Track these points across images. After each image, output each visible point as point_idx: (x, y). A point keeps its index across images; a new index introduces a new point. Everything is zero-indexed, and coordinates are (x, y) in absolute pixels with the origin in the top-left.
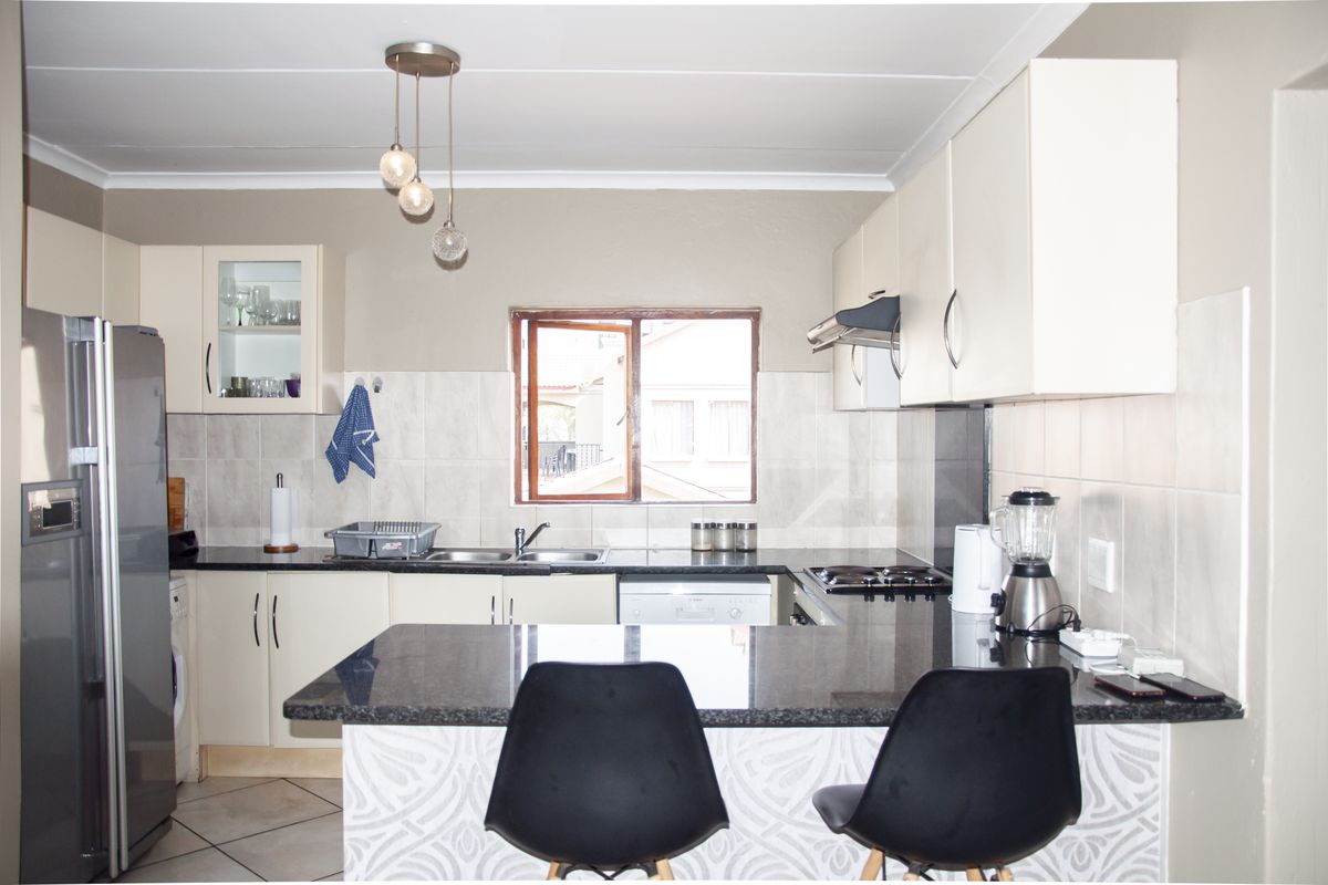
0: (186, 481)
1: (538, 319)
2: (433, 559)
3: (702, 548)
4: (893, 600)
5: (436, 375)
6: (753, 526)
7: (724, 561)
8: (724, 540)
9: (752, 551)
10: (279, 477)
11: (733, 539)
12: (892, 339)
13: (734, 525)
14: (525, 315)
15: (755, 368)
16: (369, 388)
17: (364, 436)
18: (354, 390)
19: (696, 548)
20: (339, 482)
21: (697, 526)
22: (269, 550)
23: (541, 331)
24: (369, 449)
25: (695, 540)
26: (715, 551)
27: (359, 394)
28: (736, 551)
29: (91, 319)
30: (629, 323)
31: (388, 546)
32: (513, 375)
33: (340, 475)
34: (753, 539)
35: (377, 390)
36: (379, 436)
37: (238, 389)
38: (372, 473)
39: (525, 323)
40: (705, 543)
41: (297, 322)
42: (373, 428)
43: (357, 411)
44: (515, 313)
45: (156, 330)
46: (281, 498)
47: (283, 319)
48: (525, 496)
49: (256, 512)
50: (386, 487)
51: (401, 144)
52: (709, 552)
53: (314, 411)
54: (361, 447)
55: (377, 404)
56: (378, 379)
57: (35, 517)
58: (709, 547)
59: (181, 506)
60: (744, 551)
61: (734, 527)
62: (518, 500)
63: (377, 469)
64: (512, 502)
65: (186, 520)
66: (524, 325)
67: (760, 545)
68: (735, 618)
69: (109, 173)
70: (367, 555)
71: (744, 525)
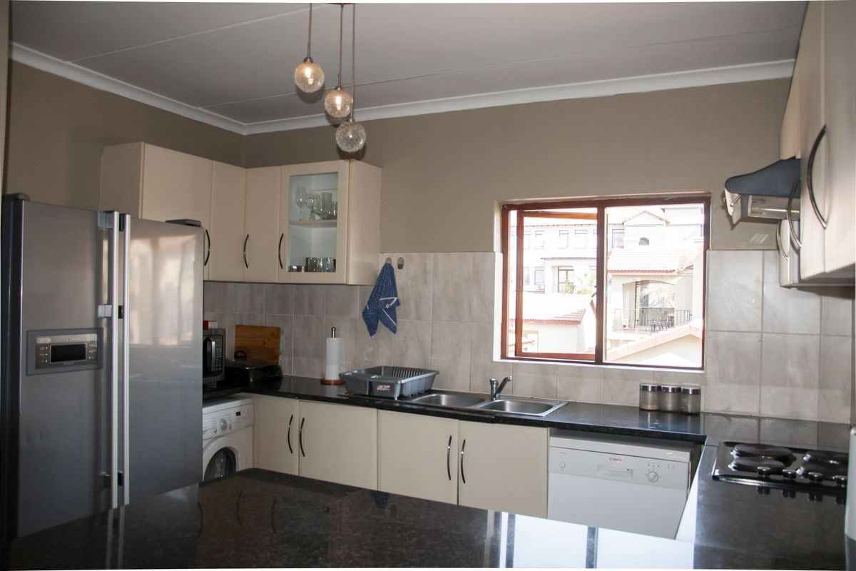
0: (282, 330)
1: (525, 209)
3: (649, 407)
5: (441, 256)
6: (697, 392)
8: (670, 405)
9: (696, 415)
10: (333, 329)
11: (678, 402)
13: (679, 389)
14: (512, 207)
15: (706, 247)
16: (395, 265)
17: (390, 301)
18: (384, 267)
19: (644, 407)
20: (371, 335)
21: (644, 388)
22: (324, 382)
23: (527, 219)
24: (392, 311)
25: (643, 400)
26: (660, 412)
27: (388, 269)
28: (680, 414)
29: (112, 212)
30: (594, 211)
31: (380, 388)
32: (499, 257)
33: (372, 330)
34: (697, 403)
35: (400, 267)
36: (400, 300)
38: (394, 330)
40: (652, 404)
42: (396, 296)
43: (385, 281)
44: (503, 205)
45: (199, 222)
46: (333, 345)
47: (328, 215)
48: (511, 353)
49: (321, 354)
50: (404, 341)
51: (312, 57)
52: (655, 413)
53: (345, 282)
54: (386, 309)
55: (400, 277)
56: (401, 259)
57: (43, 355)
58: (655, 407)
59: (278, 347)
60: (688, 414)
61: (679, 392)
62: (504, 356)
63: (399, 328)
64: (497, 357)
65: (280, 356)
66: (513, 215)
67: (702, 409)
68: (651, 481)
69: (245, 124)
70: (367, 394)
71: (688, 390)
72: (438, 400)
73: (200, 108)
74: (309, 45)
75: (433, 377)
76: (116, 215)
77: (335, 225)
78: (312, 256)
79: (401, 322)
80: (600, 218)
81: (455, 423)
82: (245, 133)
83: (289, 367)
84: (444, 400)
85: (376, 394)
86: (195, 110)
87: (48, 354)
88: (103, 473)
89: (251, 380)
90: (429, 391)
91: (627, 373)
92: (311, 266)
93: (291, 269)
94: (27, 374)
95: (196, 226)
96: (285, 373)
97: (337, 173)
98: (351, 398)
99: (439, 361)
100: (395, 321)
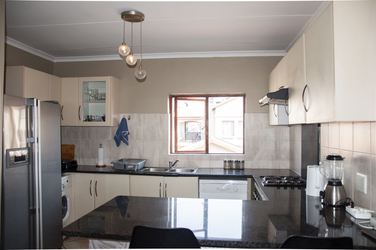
0: (75, 146)
1: (177, 98)
2: (144, 171)
3: (227, 168)
4: (286, 189)
5: (146, 115)
6: (243, 162)
7: (234, 173)
8: (234, 166)
9: (243, 169)
10: (101, 145)
11: (237, 165)
12: (286, 102)
13: (237, 161)
14: (173, 96)
15: (244, 112)
16: (127, 119)
17: (125, 133)
18: (122, 119)
19: (225, 168)
20: (118, 146)
21: (225, 161)
23: (178, 101)
24: (126, 137)
25: (225, 165)
26: (231, 169)
27: (124, 120)
28: (238, 169)
29: (33, 99)
30: (205, 98)
31: (129, 167)
32: (169, 115)
33: (118, 144)
34: (243, 165)
35: (129, 119)
36: (130, 133)
37: (89, 119)
38: (127, 144)
39: (173, 99)
40: (228, 167)
41: (105, 99)
42: (128, 130)
43: (123, 125)
44: (170, 96)
46: (101, 151)
47: (101, 98)
48: (173, 151)
49: (95, 156)
50: (132, 148)
52: (229, 170)
53: (109, 126)
54: (124, 136)
55: (129, 123)
56: (129, 116)
57: (12, 159)
58: (229, 168)
59: (74, 153)
60: (240, 169)
61: (237, 162)
62: (171, 152)
63: (129, 143)
64: (169, 153)
65: (75, 157)
67: (245, 167)
68: (236, 192)
69: (55, 57)
70: (123, 169)
71: (240, 161)
72: (149, 170)
73: (39, 50)
74: (124, 38)
75: (146, 162)
76: (35, 100)
77: (105, 102)
78: (90, 115)
79: (130, 141)
80: (207, 101)
81: (161, 178)
82: (55, 61)
83: (80, 162)
84: (152, 170)
85: (127, 169)
86: (36, 51)
87: (14, 159)
89: (67, 167)
90: (144, 167)
91: (218, 157)
93: (84, 121)
94: (7, 168)
95: (57, 103)
97: (105, 81)
98: (116, 171)
99: (146, 156)
100: (128, 141)
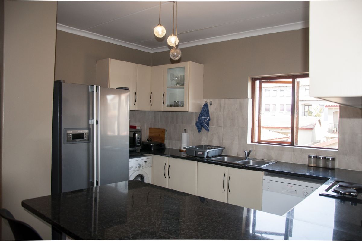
0: (166, 129)
3: (312, 165)
5: (227, 100)
6: (333, 159)
8: (321, 164)
9: (333, 169)
10: (185, 130)
11: (325, 163)
13: (325, 158)
14: (258, 79)
16: (209, 104)
17: (206, 119)
18: (204, 105)
19: (310, 165)
20: (199, 132)
21: (310, 157)
22: (181, 151)
24: (207, 122)
25: (309, 162)
26: (317, 168)
27: (206, 106)
28: (326, 169)
30: (291, 80)
31: (199, 153)
32: (251, 99)
33: (200, 130)
34: (334, 164)
35: (211, 105)
36: (211, 118)
38: (208, 130)
40: (313, 164)
42: (209, 116)
43: (205, 110)
44: (253, 79)
45: (128, 88)
46: (185, 136)
47: (181, 83)
48: (256, 140)
49: (180, 139)
50: (212, 135)
51: (161, 24)
52: (314, 168)
53: (187, 111)
54: (205, 122)
55: (211, 109)
56: (211, 101)
57: (69, 137)
58: (315, 165)
59: (164, 137)
60: (329, 169)
61: (325, 159)
62: (252, 142)
63: (210, 129)
64: (249, 141)
65: (165, 140)
66: (257, 82)
67: (337, 167)
68: (305, 196)
69: (152, 49)
70: (194, 155)
71: (329, 159)
72: (224, 159)
73: (134, 44)
74: (160, 19)
75: (223, 150)
76: (95, 86)
77: (184, 88)
78: (177, 100)
79: (211, 127)
80: (293, 83)
81: (227, 168)
82: (152, 52)
83: (168, 144)
84: (226, 159)
85: (197, 156)
86: (132, 44)
87: (71, 137)
88: (91, 180)
89: (153, 149)
90: (221, 155)
91: (303, 150)
92: (176, 105)
93: (168, 106)
94: (64, 144)
95: (127, 90)
96: (167, 147)
97: (184, 67)
98: (188, 157)
99: (226, 143)
100: (209, 127)
